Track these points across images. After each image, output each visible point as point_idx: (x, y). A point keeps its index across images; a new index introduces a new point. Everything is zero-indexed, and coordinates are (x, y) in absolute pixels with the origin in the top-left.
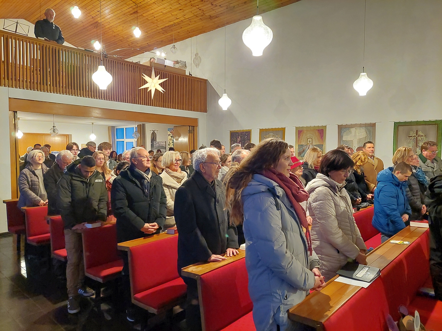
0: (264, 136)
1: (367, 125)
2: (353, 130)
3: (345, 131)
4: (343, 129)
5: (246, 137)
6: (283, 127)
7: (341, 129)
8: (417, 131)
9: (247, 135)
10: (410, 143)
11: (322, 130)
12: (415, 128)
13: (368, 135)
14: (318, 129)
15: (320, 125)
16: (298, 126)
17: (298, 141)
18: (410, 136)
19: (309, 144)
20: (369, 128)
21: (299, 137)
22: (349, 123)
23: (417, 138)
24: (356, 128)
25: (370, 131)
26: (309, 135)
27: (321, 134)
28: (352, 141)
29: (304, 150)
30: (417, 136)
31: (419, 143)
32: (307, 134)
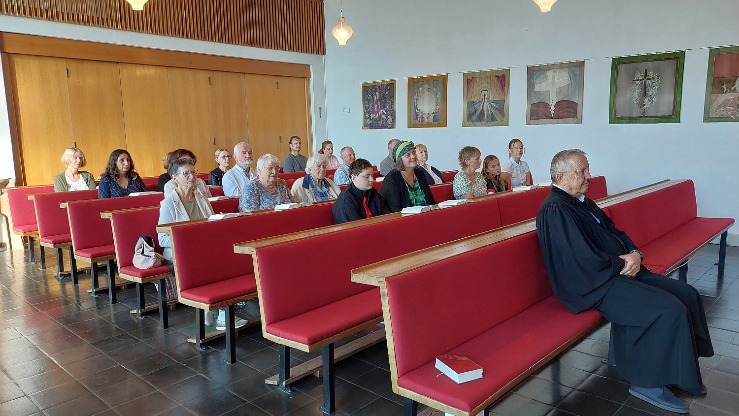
0: (416, 90)
1: (571, 64)
2: (550, 74)
3: (538, 77)
4: (535, 72)
5: (387, 93)
6: (445, 73)
7: (533, 72)
8: (646, 70)
9: (389, 90)
10: (634, 91)
11: (504, 76)
12: (643, 66)
13: (572, 81)
14: (497, 75)
15: (501, 68)
16: (466, 71)
17: (467, 97)
18: (635, 79)
19: (483, 101)
20: (574, 69)
21: (468, 89)
22: (544, 62)
23: (645, 82)
24: (555, 70)
25: (575, 75)
26: (484, 85)
27: (501, 82)
28: (548, 92)
29: (475, 111)
30: (645, 80)
31: (648, 91)
32: (481, 84)
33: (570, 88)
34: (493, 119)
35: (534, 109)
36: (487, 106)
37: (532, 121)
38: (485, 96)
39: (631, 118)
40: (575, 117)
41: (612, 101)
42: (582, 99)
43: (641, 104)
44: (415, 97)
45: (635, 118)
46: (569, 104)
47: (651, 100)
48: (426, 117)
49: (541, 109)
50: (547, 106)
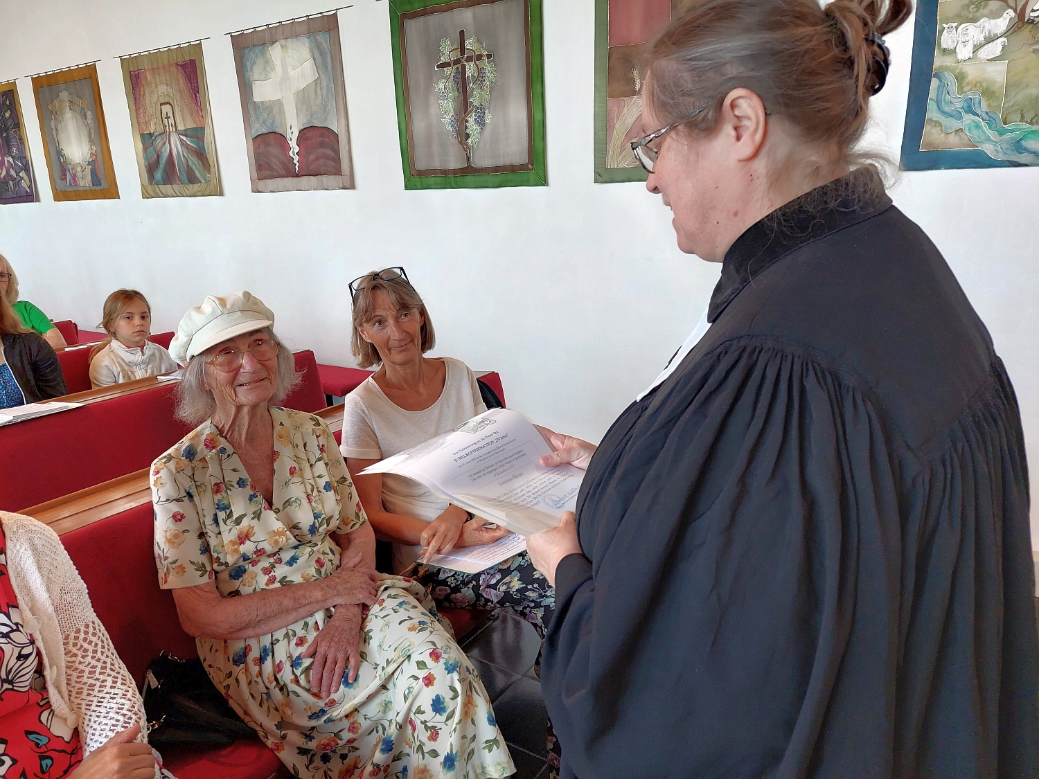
0: (48, 106)
1: (312, 25)
2: (275, 52)
3: (254, 63)
4: (247, 51)
5: (8, 115)
6: (89, 60)
7: (244, 51)
8: (462, 32)
9: (9, 108)
10: (443, 96)
11: (192, 62)
12: (454, 20)
13: (320, 72)
14: (180, 60)
15: (183, 41)
16: (125, 53)
17: (138, 122)
18: (443, 60)
19: (168, 130)
20: (321, 38)
21: (136, 99)
22: (261, 22)
23: (464, 67)
24: (283, 42)
25: (322, 54)
26: (162, 89)
27: (190, 80)
28: (279, 103)
29: (158, 156)
30: (463, 60)
31: (472, 95)
32: (157, 87)
33: (319, 93)
34: (192, 179)
35: (261, 150)
36: (175, 145)
37: (261, 184)
38: (168, 118)
39: (445, 173)
40: (338, 172)
41: (403, 128)
42: (343, 121)
43: (463, 136)
44: (53, 123)
45: (455, 172)
46: (322, 135)
47: (481, 122)
48: (79, 174)
49: (275, 150)
50: (281, 139)
